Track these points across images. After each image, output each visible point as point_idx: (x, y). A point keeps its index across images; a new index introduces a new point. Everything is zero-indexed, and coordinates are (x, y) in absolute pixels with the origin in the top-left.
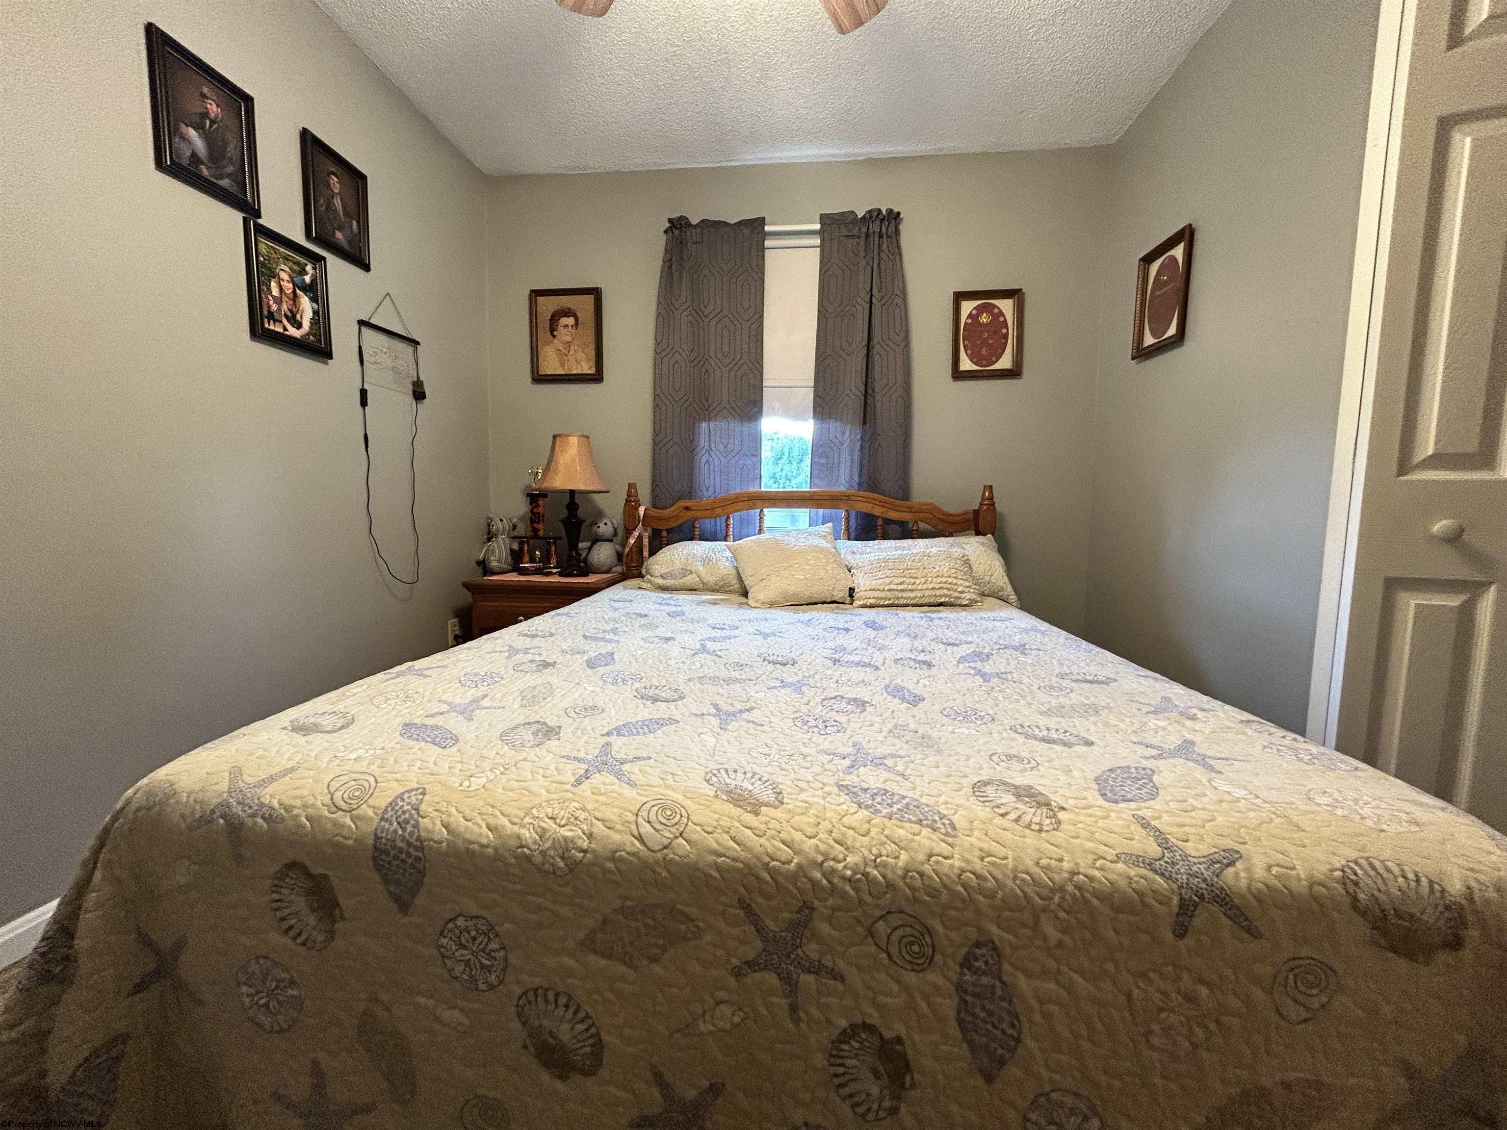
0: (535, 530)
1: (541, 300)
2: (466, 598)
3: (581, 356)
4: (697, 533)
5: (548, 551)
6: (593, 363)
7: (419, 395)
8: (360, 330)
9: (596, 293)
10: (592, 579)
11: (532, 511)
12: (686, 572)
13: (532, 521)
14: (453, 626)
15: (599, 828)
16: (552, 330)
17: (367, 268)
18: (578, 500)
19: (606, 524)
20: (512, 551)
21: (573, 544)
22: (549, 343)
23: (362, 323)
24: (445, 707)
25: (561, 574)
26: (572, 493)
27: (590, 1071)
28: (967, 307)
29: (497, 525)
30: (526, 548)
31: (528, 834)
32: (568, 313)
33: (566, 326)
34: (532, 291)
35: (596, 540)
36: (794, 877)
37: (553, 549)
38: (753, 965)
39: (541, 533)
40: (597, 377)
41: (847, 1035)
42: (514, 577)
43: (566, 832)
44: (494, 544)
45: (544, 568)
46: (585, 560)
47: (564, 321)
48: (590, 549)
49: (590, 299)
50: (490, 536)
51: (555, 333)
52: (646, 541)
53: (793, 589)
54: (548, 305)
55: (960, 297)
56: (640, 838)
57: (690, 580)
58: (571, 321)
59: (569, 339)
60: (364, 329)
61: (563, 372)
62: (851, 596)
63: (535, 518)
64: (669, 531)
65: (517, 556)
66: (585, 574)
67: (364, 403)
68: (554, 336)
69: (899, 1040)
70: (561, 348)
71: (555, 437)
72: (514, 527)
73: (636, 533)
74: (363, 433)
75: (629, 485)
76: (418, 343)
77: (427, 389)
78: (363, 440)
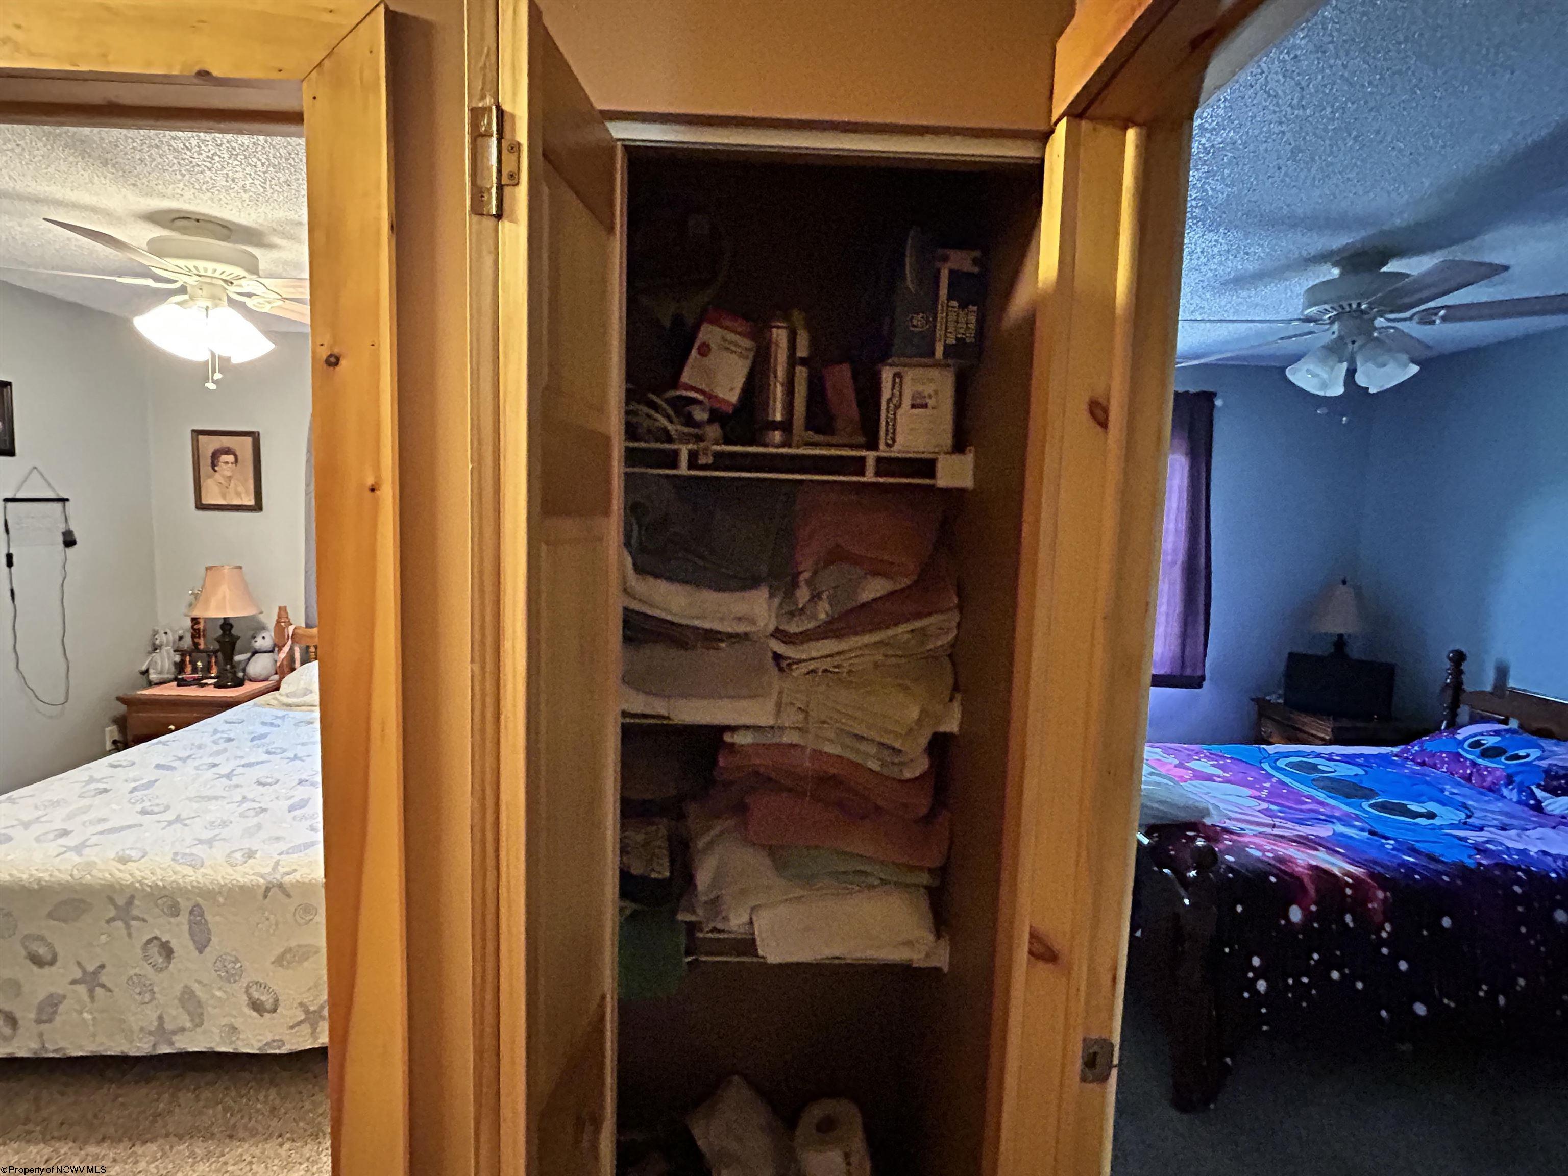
0: (196, 644)
1: (201, 438)
2: (122, 709)
3: (241, 489)
5: (209, 662)
6: (252, 496)
7: (69, 541)
8: (5, 508)
9: (255, 437)
11: (192, 627)
13: (193, 637)
14: (112, 732)
15: (56, 873)
16: (213, 465)
17: (13, 454)
18: (230, 623)
19: (264, 638)
20: (175, 663)
21: (229, 658)
22: (210, 477)
23: (7, 500)
25: (217, 686)
26: (226, 619)
27: (52, 963)
29: (161, 638)
30: (188, 659)
31: (25, 877)
32: (228, 451)
33: (227, 463)
34: (193, 431)
35: (254, 652)
36: (128, 886)
37: (213, 660)
38: (113, 919)
39: (202, 647)
41: (150, 941)
42: (171, 691)
43: (41, 875)
44: (156, 656)
45: (203, 678)
46: (244, 670)
47: (224, 458)
48: (249, 659)
49: (249, 440)
50: (155, 648)
51: (216, 468)
52: (297, 656)
54: (209, 445)
56: (71, 875)
58: (230, 458)
59: (229, 474)
60: (9, 504)
61: (224, 504)
63: (196, 633)
65: (180, 667)
66: (239, 683)
67: (10, 563)
68: (215, 471)
69: (168, 942)
70: (222, 481)
71: (207, 569)
73: (286, 649)
74: (8, 588)
75: (280, 608)
76: (67, 500)
77: (77, 536)
78: (9, 593)
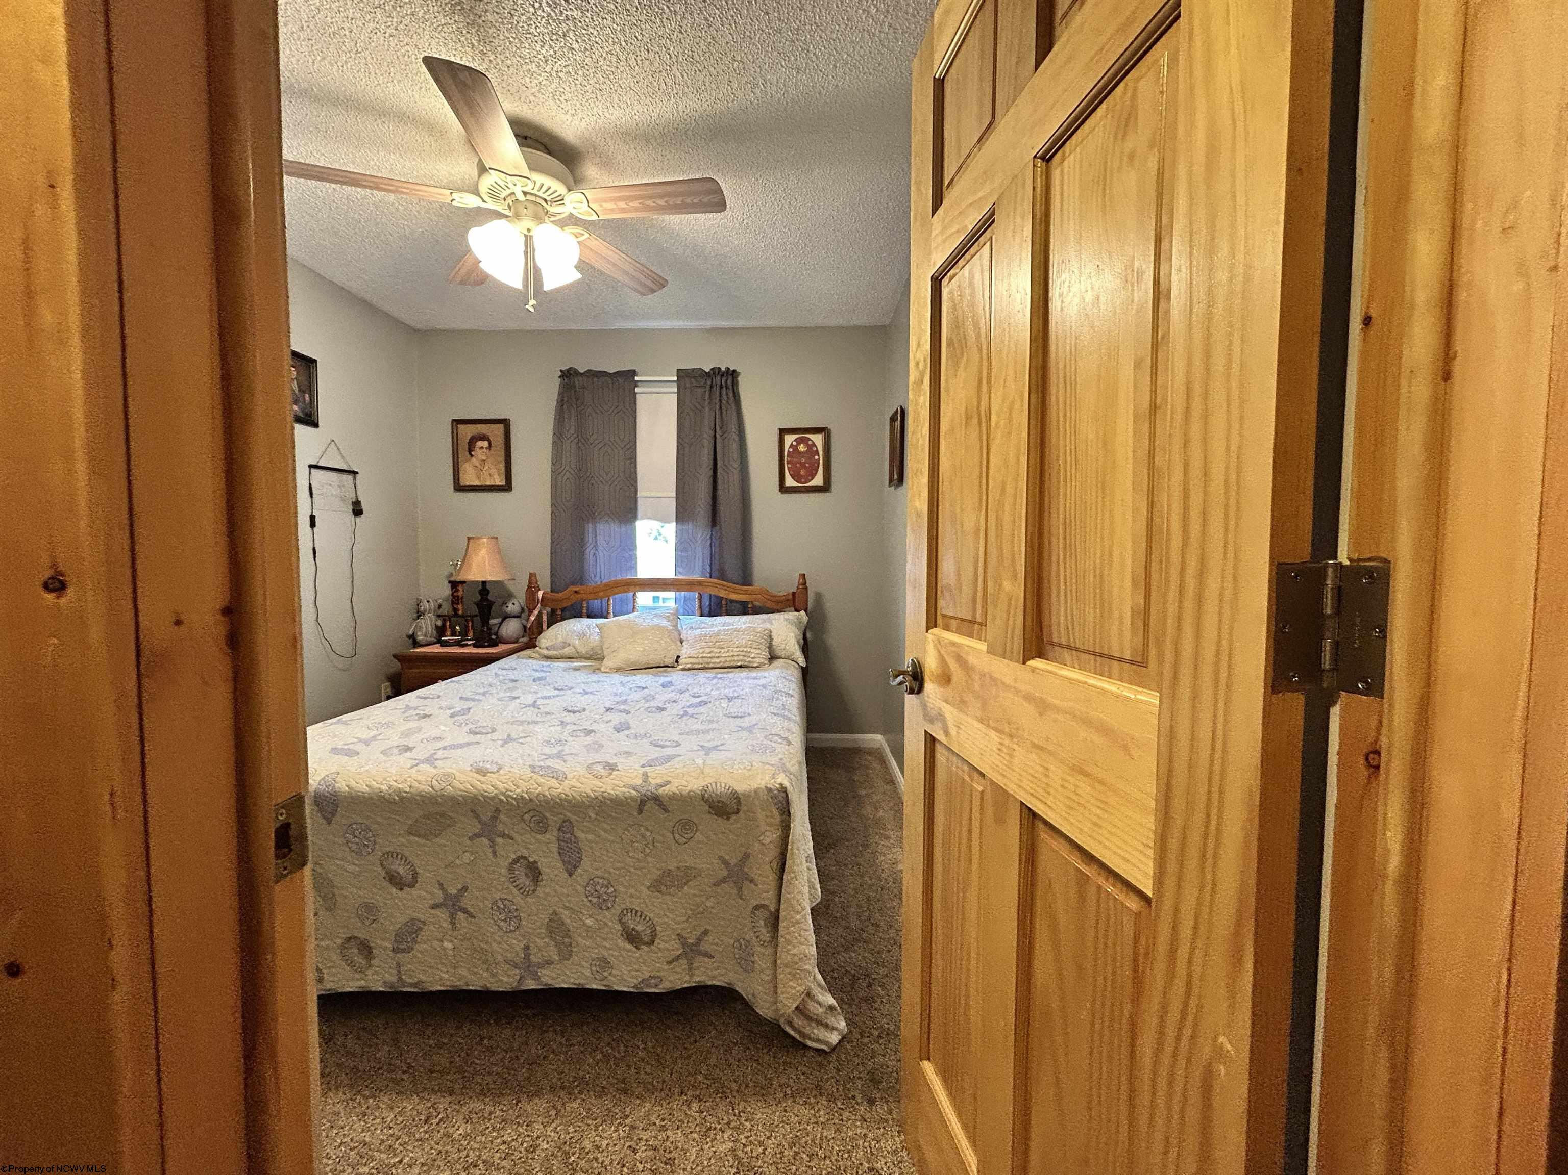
0: (455, 610)
1: (461, 427)
2: (396, 666)
3: (493, 471)
4: (585, 611)
5: (467, 627)
6: (503, 477)
7: (357, 511)
8: (310, 473)
9: (506, 423)
10: (501, 648)
11: (452, 595)
12: (566, 644)
13: (453, 603)
14: (386, 687)
15: (416, 784)
16: (470, 451)
17: (316, 425)
18: (488, 587)
19: (513, 604)
20: (437, 626)
21: (486, 621)
22: (467, 461)
23: (311, 466)
24: (356, 740)
25: (475, 646)
26: (484, 583)
27: (412, 886)
28: (789, 439)
29: (425, 606)
30: (448, 624)
31: (384, 788)
32: (483, 438)
33: (482, 448)
34: (453, 421)
35: (506, 617)
36: (493, 798)
37: (470, 624)
38: (477, 836)
39: (460, 612)
40: (507, 487)
41: (516, 861)
42: (436, 649)
43: (400, 786)
44: (421, 621)
45: (462, 640)
46: (496, 634)
47: (480, 444)
48: (501, 624)
49: (501, 426)
50: (419, 614)
51: (473, 453)
52: (545, 618)
53: (633, 658)
54: (467, 432)
55: (783, 432)
56: (432, 787)
57: (567, 651)
58: (485, 444)
59: (484, 458)
60: (313, 470)
61: (479, 484)
62: (677, 661)
63: (455, 600)
64: (563, 610)
65: (441, 631)
66: (494, 644)
67: (312, 525)
68: (472, 456)
69: (535, 862)
70: (478, 464)
71: (469, 539)
72: (440, 606)
73: (536, 612)
74: (311, 547)
75: (531, 574)
76: (357, 473)
77: (364, 506)
78: (312, 552)
